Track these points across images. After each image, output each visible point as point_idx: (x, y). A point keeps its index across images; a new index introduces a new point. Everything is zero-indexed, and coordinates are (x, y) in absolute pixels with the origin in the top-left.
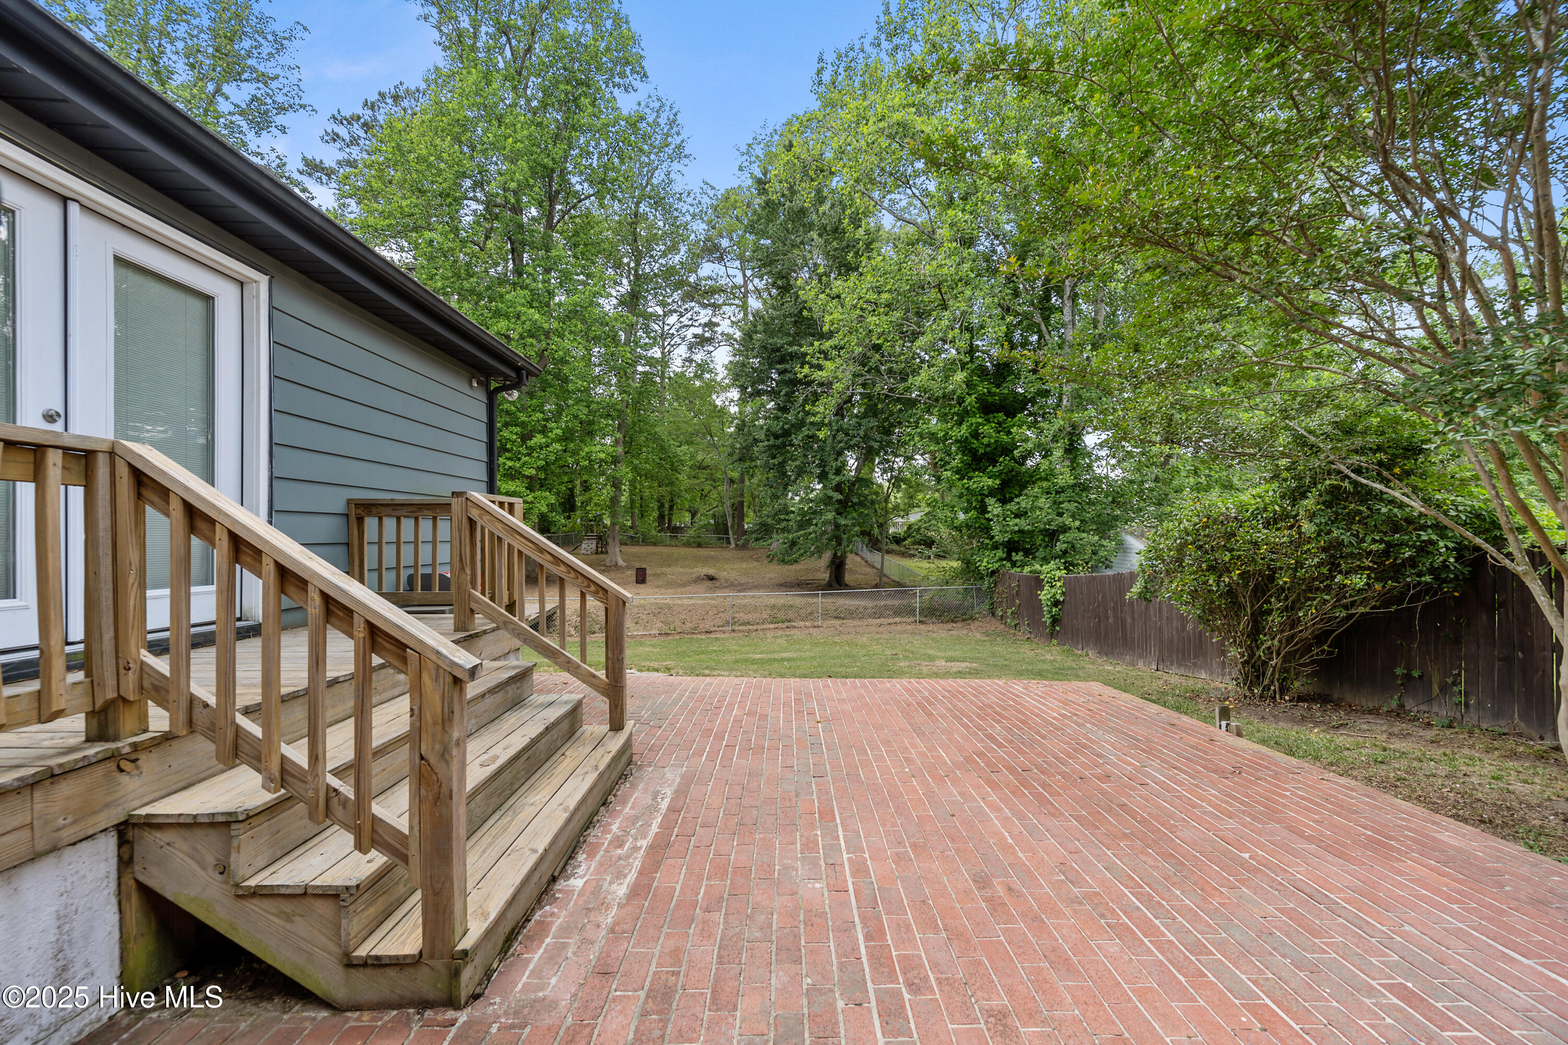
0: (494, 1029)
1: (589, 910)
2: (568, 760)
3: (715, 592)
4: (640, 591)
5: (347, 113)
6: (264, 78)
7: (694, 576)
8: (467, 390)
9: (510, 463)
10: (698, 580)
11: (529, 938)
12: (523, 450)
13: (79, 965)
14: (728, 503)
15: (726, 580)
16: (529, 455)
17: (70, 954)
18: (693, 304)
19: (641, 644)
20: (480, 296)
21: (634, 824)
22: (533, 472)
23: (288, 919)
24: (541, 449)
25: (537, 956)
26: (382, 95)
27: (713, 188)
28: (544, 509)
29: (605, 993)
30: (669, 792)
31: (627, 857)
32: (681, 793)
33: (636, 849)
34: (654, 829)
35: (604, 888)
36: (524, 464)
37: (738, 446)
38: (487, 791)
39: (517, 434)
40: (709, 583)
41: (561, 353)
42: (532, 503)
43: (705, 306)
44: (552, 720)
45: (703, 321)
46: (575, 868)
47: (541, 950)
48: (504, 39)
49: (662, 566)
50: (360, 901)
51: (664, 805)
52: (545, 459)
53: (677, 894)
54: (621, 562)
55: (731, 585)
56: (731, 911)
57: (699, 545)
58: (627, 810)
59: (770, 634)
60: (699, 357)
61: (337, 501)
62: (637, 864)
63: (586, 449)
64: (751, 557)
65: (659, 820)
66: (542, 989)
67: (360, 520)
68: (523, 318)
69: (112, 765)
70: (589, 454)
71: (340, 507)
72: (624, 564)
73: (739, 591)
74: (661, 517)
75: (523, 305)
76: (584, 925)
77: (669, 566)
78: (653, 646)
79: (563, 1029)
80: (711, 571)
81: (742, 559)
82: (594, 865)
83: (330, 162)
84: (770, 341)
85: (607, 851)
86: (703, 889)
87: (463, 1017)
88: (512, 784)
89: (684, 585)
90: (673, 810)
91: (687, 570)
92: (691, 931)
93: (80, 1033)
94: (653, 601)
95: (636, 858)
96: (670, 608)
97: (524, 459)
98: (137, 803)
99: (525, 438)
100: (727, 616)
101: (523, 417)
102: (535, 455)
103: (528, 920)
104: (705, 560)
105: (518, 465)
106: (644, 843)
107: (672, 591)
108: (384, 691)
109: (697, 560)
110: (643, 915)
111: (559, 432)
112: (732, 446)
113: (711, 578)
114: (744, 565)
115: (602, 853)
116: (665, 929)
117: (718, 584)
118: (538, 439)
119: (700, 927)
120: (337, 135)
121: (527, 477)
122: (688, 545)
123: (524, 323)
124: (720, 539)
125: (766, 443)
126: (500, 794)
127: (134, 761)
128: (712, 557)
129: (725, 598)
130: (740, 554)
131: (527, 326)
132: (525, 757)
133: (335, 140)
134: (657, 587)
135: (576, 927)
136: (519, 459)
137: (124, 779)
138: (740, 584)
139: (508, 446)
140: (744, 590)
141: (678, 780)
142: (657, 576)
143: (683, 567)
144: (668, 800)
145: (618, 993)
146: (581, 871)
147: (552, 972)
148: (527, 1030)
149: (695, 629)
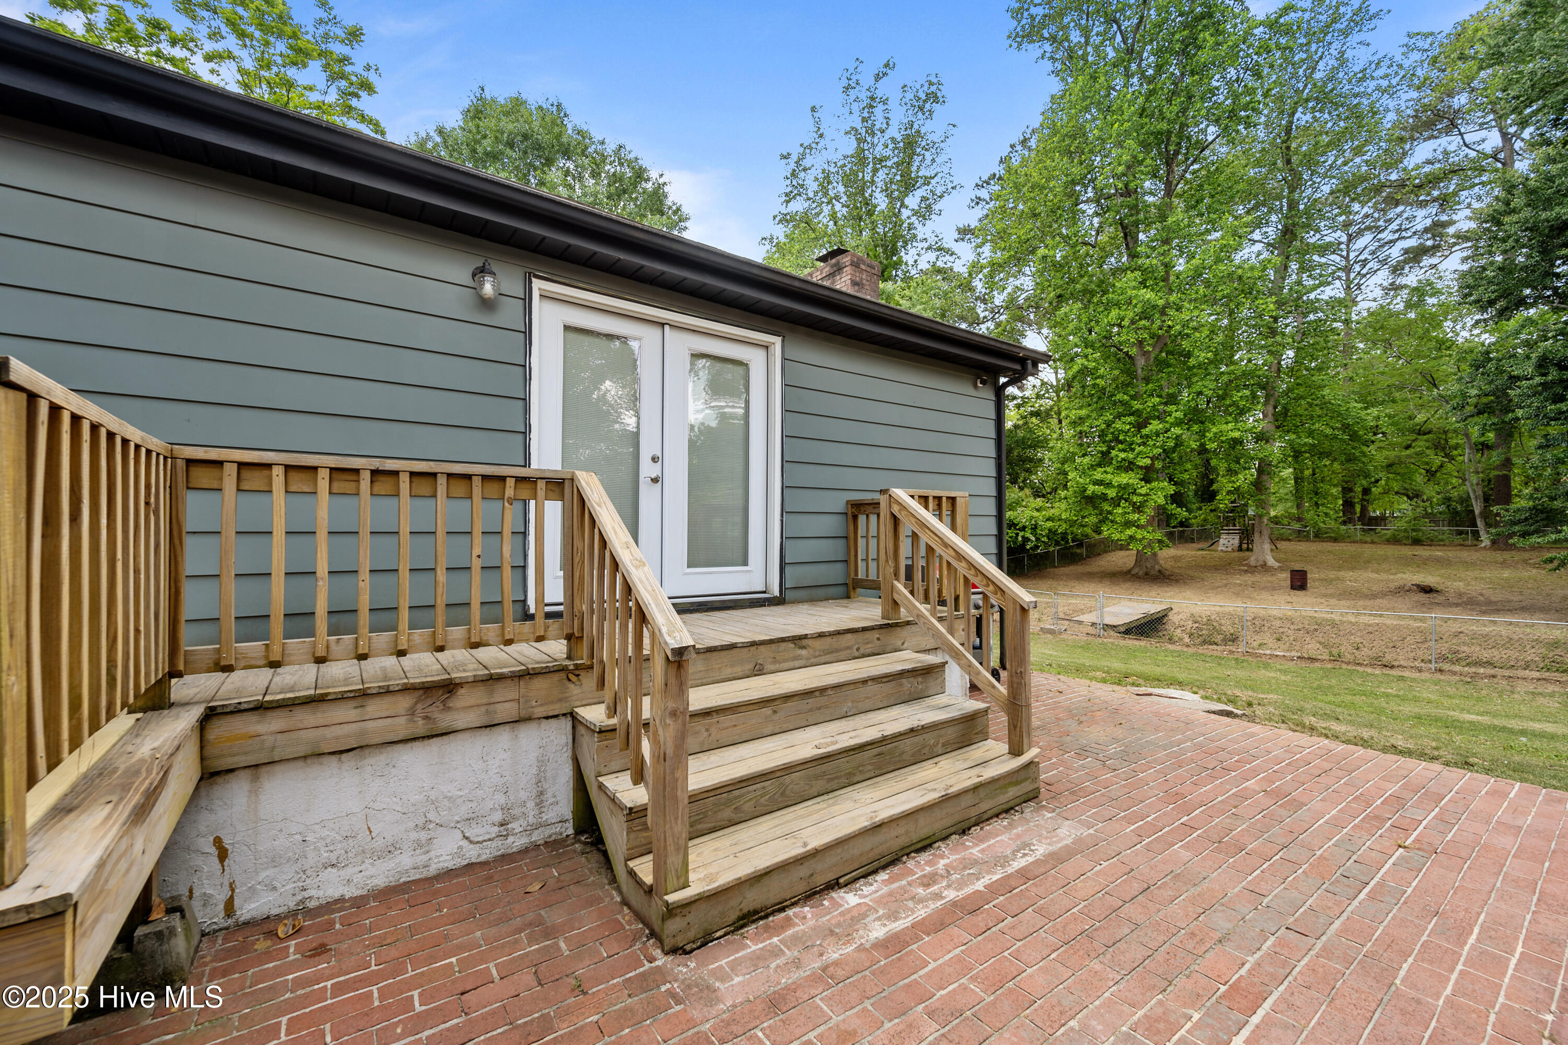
0: (663, 989)
1: (832, 932)
2: (936, 769)
3: (1430, 610)
4: (1295, 599)
5: (985, 178)
6: (927, 181)
7: (1392, 586)
8: (971, 391)
9: (1123, 455)
10: (1401, 591)
11: (767, 928)
12: (1138, 440)
13: (549, 795)
14: (1474, 479)
15: (1460, 595)
16: (1144, 444)
17: (546, 786)
18: (1400, 208)
19: (1266, 666)
20: (1092, 293)
21: (965, 868)
22: (1148, 461)
23: (612, 813)
24: (1158, 435)
25: (754, 948)
26: (1012, 146)
27: (1426, 35)
28: (1161, 501)
29: (753, 1025)
30: (1041, 850)
31: (921, 901)
32: (1056, 859)
33: (938, 896)
34: (979, 885)
35: (868, 919)
36: (1139, 454)
37: (1474, 392)
38: (810, 772)
39: (1130, 423)
40: (1423, 597)
41: (1178, 327)
42: (1147, 495)
43: (1423, 204)
44: (923, 723)
45: (1420, 227)
46: (865, 885)
47: (761, 946)
48: (1115, 27)
49: (1340, 568)
50: (637, 821)
51: (1019, 863)
52: (1161, 447)
53: (921, 973)
54: (1271, 562)
55: (1469, 603)
56: (953, 1036)
57: (1417, 542)
58: (975, 851)
59: (1521, 687)
60: (1411, 278)
61: (838, 502)
62: (921, 913)
63: (1214, 430)
64: (1525, 562)
65: (995, 878)
66: (723, 980)
67: (855, 518)
68: (1134, 302)
69: (563, 675)
70: (1216, 436)
71: (840, 506)
72: (1276, 565)
73: (1484, 613)
74: (1348, 505)
75: (1134, 288)
76: (813, 946)
77: (1353, 569)
78: (1284, 672)
79: (695, 1030)
80: (1429, 579)
81: (1504, 564)
82: (885, 890)
83: (974, 224)
84: (1544, 216)
85: (910, 884)
86: (955, 985)
87: (662, 960)
88: (850, 774)
89: (1374, 596)
90: (1024, 875)
91: (1384, 576)
92: (887, 1025)
93: (550, 836)
94: (1312, 614)
95: (927, 907)
96: (1333, 624)
97: (1138, 449)
98: (578, 703)
99: (1140, 426)
100: (1444, 648)
101: (1136, 405)
102: (1151, 443)
103: (783, 910)
104: (1424, 563)
105: (1131, 456)
106: (951, 895)
107: (1348, 603)
108: (785, 661)
109: (1405, 562)
110: (867, 973)
111: (1179, 414)
112: (1464, 395)
113: (1427, 590)
114: (1506, 574)
115: (904, 882)
116: (867, 1004)
117: (1440, 598)
118: (1155, 425)
119: (902, 1027)
120: (979, 198)
121: (1141, 468)
122: (1394, 540)
123: (1135, 306)
124: (1460, 533)
125: (1538, 380)
126: (830, 780)
127: (578, 675)
128: (1438, 560)
129: (1446, 620)
130: (1499, 556)
131: (1138, 310)
132: (875, 751)
133: (978, 203)
134: (1324, 596)
135: (804, 943)
136: (1134, 450)
137: (571, 686)
138: (1489, 603)
139: (1121, 438)
140: (1497, 611)
141: (1068, 841)
142: (1327, 581)
143: (1377, 572)
144: (1030, 859)
145: (760, 1034)
146: (867, 890)
147: (744, 971)
148: (678, 1008)
149: (1377, 658)
